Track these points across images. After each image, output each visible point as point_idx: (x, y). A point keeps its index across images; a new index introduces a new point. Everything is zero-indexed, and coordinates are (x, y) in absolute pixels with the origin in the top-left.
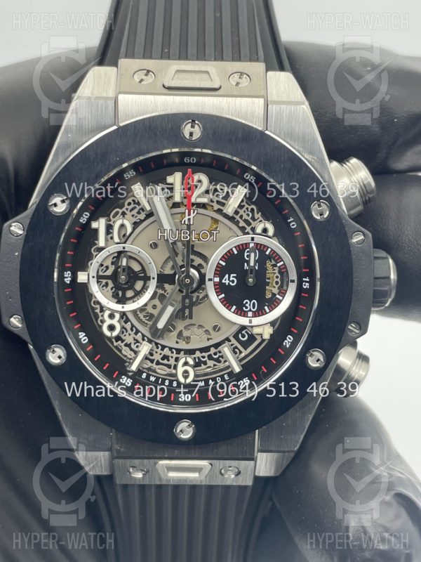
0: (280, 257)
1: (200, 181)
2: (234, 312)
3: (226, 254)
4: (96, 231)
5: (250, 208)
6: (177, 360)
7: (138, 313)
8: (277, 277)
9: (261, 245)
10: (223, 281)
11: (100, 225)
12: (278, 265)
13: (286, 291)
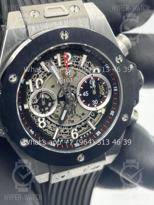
0: (103, 81)
1: (68, 56)
2: (89, 107)
4: (28, 85)
5: (88, 63)
6: (70, 130)
7: (52, 116)
8: (103, 89)
9: (95, 77)
10: (83, 95)
11: (30, 83)
12: (103, 84)
13: (107, 93)
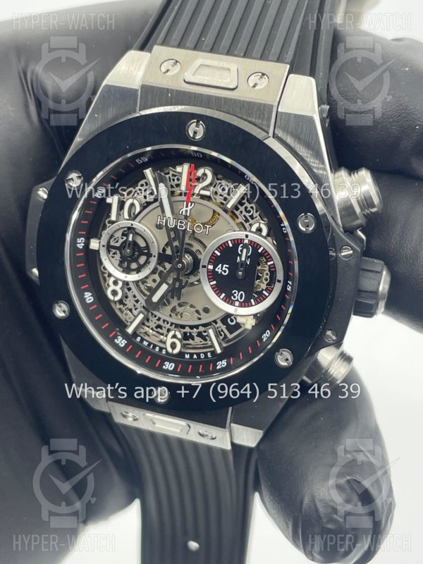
0: (271, 257)
1: (205, 175)
2: (222, 299)
3: (221, 245)
4: (110, 205)
5: (249, 206)
6: (169, 330)
7: (140, 283)
8: (267, 274)
9: (255, 243)
10: (217, 270)
11: (113, 200)
12: (269, 263)
13: (273, 289)
